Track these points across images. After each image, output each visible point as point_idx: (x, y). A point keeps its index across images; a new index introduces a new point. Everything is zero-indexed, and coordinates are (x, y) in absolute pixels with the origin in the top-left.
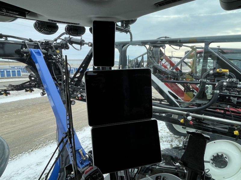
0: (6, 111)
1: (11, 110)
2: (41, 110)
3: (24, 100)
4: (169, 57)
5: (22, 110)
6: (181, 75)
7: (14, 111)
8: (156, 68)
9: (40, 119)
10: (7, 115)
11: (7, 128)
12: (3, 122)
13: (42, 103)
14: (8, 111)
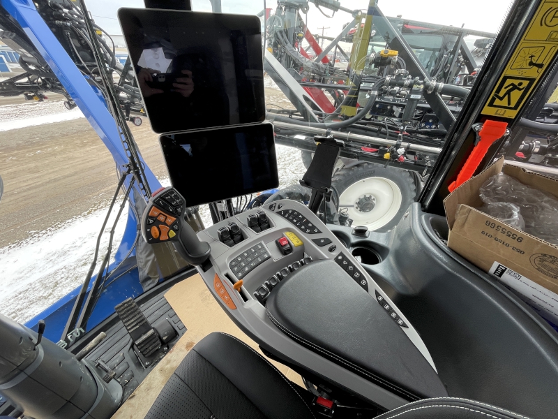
0: (8, 149)
1: (19, 147)
2: (84, 145)
3: (39, 127)
4: (315, 36)
5: (42, 145)
6: (332, 74)
7: (25, 148)
8: (289, 57)
9: (88, 162)
10: (12, 155)
11: (25, 179)
12: (10, 170)
13: (82, 131)
14: (12, 149)
